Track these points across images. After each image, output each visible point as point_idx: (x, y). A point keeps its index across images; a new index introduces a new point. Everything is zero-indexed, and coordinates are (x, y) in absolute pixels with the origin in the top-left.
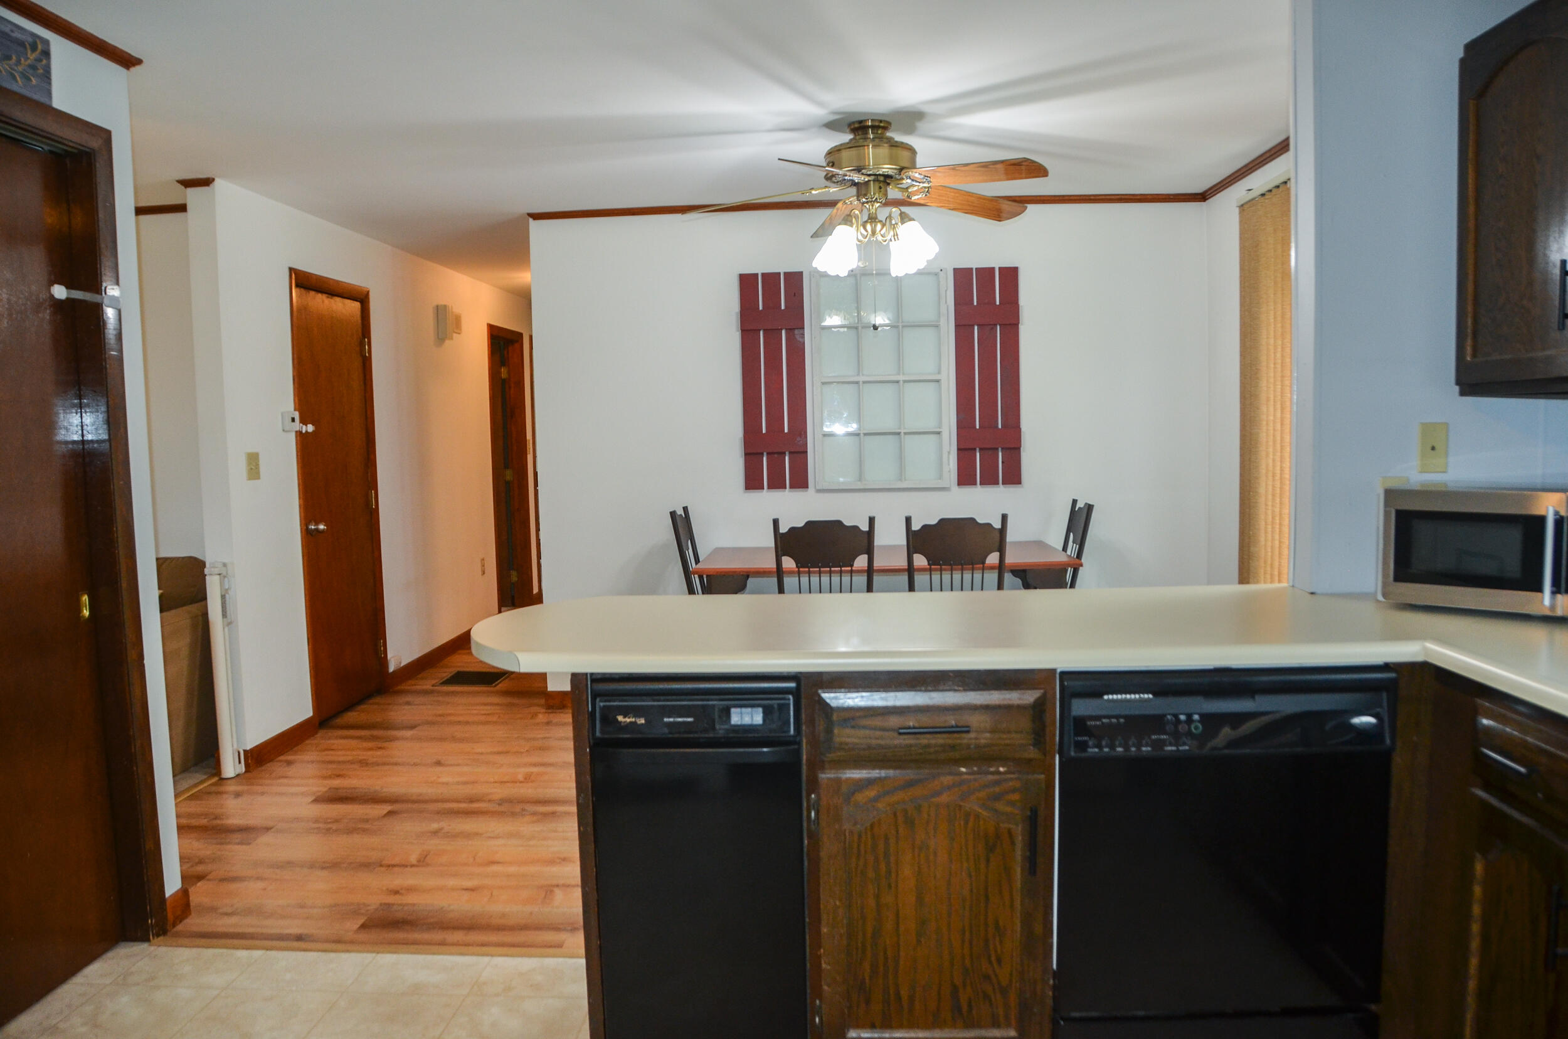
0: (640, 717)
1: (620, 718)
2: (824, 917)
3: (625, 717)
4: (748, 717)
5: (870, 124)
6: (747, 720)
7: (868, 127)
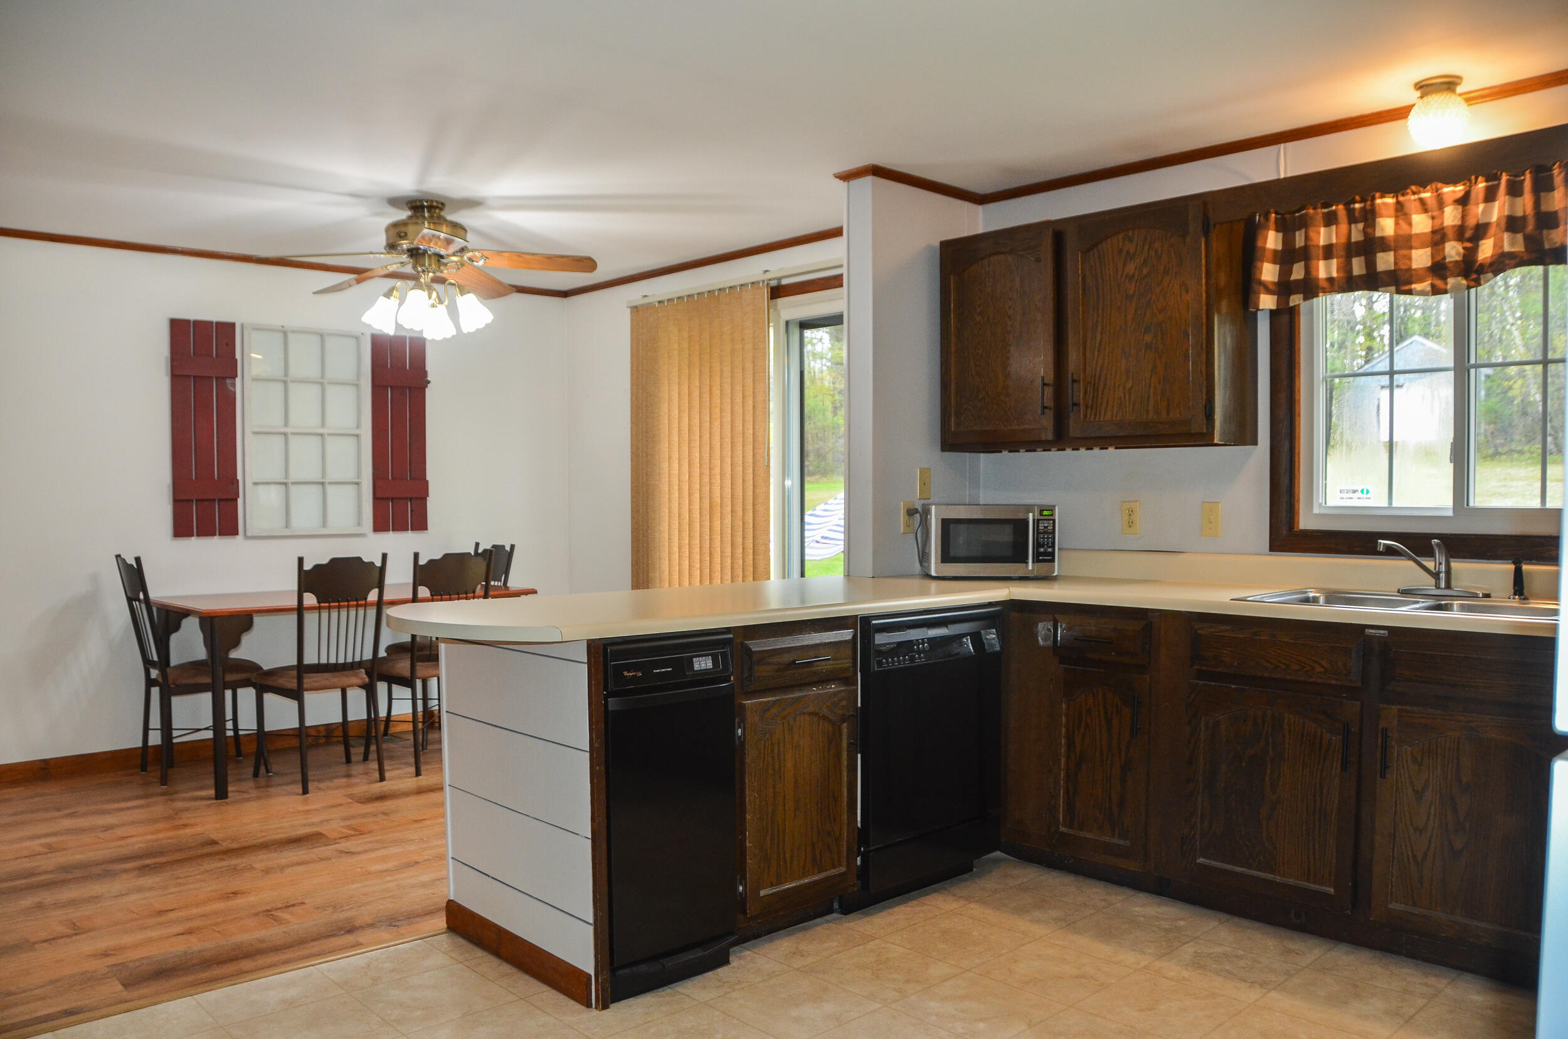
0: (638, 671)
1: (626, 673)
2: (748, 806)
3: (628, 673)
4: (703, 663)
5: (427, 204)
6: (703, 666)
7: (424, 206)
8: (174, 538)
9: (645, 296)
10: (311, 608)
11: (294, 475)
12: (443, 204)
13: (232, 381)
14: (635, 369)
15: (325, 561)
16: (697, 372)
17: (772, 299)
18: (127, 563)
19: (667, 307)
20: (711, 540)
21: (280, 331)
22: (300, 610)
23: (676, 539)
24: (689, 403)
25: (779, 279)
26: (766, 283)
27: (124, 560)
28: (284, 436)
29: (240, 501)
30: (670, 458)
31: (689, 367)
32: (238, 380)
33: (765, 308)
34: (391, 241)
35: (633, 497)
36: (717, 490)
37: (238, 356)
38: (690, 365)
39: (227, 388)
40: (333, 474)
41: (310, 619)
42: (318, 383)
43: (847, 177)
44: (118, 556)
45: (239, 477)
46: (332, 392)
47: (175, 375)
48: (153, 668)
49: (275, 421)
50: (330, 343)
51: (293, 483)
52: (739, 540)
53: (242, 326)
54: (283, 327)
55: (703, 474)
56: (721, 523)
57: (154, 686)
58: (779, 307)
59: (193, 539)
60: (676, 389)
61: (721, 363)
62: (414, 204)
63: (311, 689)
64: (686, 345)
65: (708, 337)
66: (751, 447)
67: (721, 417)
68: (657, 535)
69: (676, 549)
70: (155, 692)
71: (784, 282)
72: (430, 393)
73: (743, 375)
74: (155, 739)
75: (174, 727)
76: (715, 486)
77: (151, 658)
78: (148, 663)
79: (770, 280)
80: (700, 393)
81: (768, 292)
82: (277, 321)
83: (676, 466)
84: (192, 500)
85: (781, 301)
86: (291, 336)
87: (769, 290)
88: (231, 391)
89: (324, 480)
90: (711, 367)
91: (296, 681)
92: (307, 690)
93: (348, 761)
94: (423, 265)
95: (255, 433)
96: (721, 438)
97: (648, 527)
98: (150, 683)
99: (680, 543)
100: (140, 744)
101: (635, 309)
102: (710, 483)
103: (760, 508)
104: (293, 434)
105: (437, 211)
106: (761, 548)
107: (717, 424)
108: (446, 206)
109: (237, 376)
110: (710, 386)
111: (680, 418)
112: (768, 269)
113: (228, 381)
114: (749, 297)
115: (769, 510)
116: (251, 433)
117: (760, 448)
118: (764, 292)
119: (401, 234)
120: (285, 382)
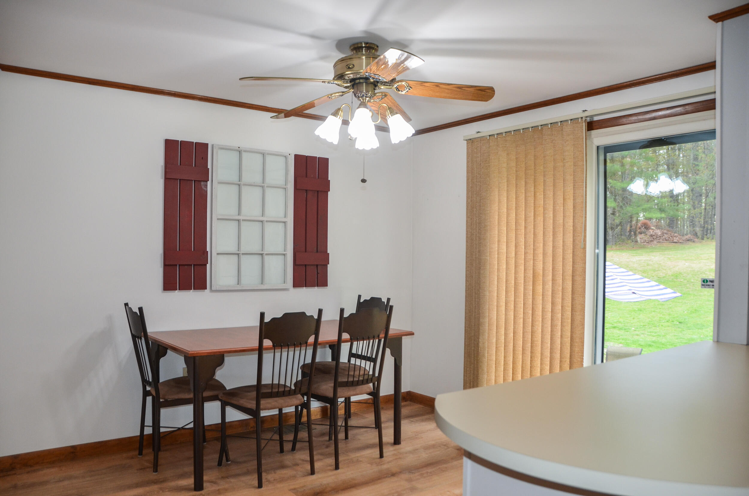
8: (162, 292)
9: (479, 132)
10: (268, 349)
11: (244, 249)
12: (377, 46)
13: (205, 183)
14: (470, 180)
15: (279, 315)
16: (523, 183)
17: (588, 130)
18: (133, 311)
19: (497, 138)
20: (533, 299)
21: (237, 151)
22: (260, 350)
23: (503, 297)
24: (516, 204)
25: (592, 116)
26: (584, 119)
27: (130, 309)
28: (238, 221)
29: (208, 266)
30: (499, 241)
31: (516, 179)
32: (209, 183)
33: (583, 136)
34: (339, 73)
35: (467, 267)
36: (540, 266)
37: (209, 166)
38: (517, 178)
39: (201, 187)
40: (268, 249)
41: (267, 357)
42: (260, 186)
43: (717, 18)
44: (126, 305)
45: (208, 249)
46: (269, 192)
47: (166, 178)
48: (148, 386)
49: (232, 212)
50: (269, 159)
51: (243, 254)
52: (559, 300)
53: (213, 146)
54: (239, 148)
55: (527, 253)
56: (543, 288)
57: (149, 396)
58: (593, 136)
59: (177, 292)
60: (505, 194)
61: (544, 176)
62: (356, 46)
63: (265, 409)
64: (513, 164)
65: (533, 158)
66: (571, 235)
67: (544, 214)
68: (487, 293)
69: (503, 304)
70: (149, 399)
71: (596, 119)
72: (331, 195)
73: (564, 184)
74: (148, 431)
75: (161, 425)
76: (537, 262)
77: (148, 380)
78: (145, 382)
79: (587, 117)
80: (525, 197)
81: (585, 126)
82: (235, 144)
83: (504, 247)
84: (177, 265)
85: (594, 132)
86: (244, 155)
87: (586, 124)
88: (204, 190)
89: (262, 252)
90: (535, 179)
91: (255, 402)
92: (263, 410)
93: (282, 451)
94: (361, 92)
95: (218, 219)
96: (544, 228)
97: (480, 287)
98: (146, 394)
99: (506, 300)
100: (138, 434)
101: (470, 141)
102: (534, 260)
103: (578, 279)
104: (244, 220)
105: (373, 51)
106: (578, 307)
107: (540, 219)
109: (209, 181)
110: (535, 193)
111: (508, 215)
112: (586, 110)
113: (202, 183)
114: (569, 130)
115: (585, 280)
116: (217, 220)
117: (579, 236)
118: (583, 126)
119: (347, 67)
120: (239, 185)
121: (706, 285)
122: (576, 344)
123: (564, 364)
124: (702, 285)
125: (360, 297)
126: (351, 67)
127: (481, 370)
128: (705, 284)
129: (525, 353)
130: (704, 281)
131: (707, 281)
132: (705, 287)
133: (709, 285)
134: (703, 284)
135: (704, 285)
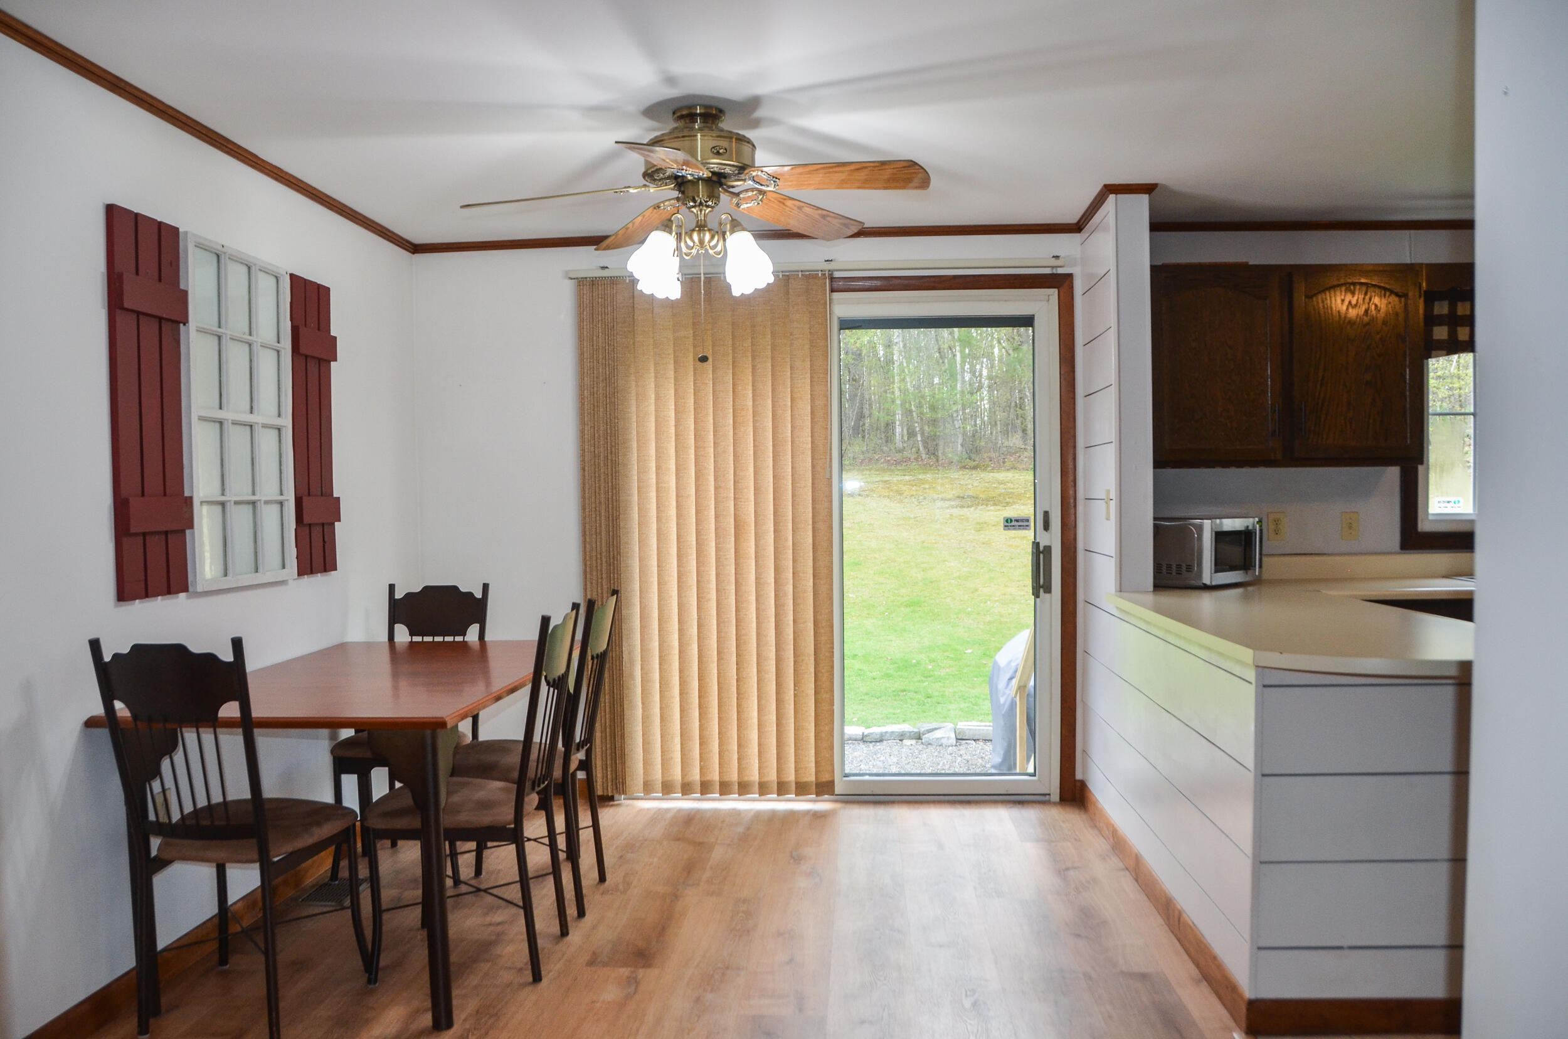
5: (698, 111)
7: (696, 115)
8: (116, 606)
9: (604, 268)
11: (229, 492)
12: (721, 111)
13: (181, 327)
17: (831, 292)
20: (736, 565)
23: (670, 566)
24: (694, 403)
26: (826, 272)
29: (190, 533)
30: (658, 468)
32: (185, 328)
33: (826, 301)
36: (747, 508)
37: (183, 285)
40: (261, 490)
44: (94, 644)
45: (188, 492)
51: (229, 503)
52: (786, 563)
53: (186, 235)
54: (223, 247)
55: (719, 487)
58: (834, 302)
59: (138, 603)
60: (669, 385)
66: (805, 457)
67: (754, 422)
69: (669, 578)
76: (741, 502)
79: (832, 272)
80: (714, 391)
81: (829, 284)
87: (830, 282)
89: (254, 498)
90: (733, 362)
96: (754, 446)
101: (587, 282)
102: (735, 499)
104: (227, 422)
107: (745, 430)
108: (727, 115)
109: (188, 322)
110: (734, 385)
111: (677, 421)
112: (831, 259)
113: (172, 327)
114: (799, 287)
115: (832, 528)
116: (199, 419)
117: (820, 459)
118: (826, 283)
119: (713, 150)
120: (219, 337)
121: (1011, 526)
122: (822, 631)
123: (801, 666)
124: (1005, 526)
125: (392, 588)
126: (721, 151)
127: (627, 702)
128: (1009, 524)
129: (722, 659)
130: (1007, 521)
131: (1011, 521)
132: (1009, 529)
133: (1014, 526)
134: (1007, 524)
135: (1008, 526)
